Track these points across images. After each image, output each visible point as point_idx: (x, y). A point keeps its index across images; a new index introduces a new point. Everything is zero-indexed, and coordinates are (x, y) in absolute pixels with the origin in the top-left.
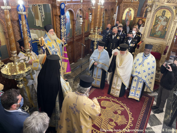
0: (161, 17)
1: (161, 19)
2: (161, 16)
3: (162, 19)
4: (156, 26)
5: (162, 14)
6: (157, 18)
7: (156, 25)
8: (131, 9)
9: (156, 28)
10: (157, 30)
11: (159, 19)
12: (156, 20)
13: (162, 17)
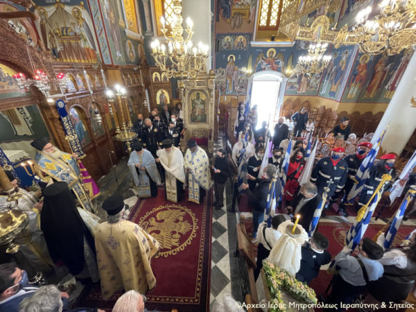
3: (198, 102)
5: (197, 97)
6: (193, 101)
7: (194, 109)
8: (164, 91)
9: (195, 112)
10: (197, 114)
11: (195, 102)
12: (193, 104)
13: (198, 100)
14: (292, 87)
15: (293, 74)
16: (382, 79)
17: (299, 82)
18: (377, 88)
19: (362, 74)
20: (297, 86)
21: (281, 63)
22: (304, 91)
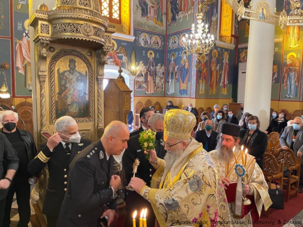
0: (68, 73)
1: (71, 77)
2: (69, 71)
3: (73, 77)
4: (64, 93)
5: (69, 67)
7: (63, 91)
9: (66, 97)
10: (69, 101)
11: (66, 77)
13: (73, 74)
14: (140, 87)
15: (138, 72)
16: (217, 78)
17: (146, 81)
18: (216, 86)
19: (204, 71)
20: (144, 85)
21: (125, 59)
22: (152, 92)
